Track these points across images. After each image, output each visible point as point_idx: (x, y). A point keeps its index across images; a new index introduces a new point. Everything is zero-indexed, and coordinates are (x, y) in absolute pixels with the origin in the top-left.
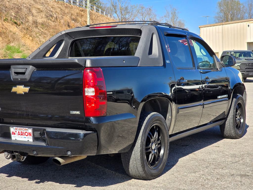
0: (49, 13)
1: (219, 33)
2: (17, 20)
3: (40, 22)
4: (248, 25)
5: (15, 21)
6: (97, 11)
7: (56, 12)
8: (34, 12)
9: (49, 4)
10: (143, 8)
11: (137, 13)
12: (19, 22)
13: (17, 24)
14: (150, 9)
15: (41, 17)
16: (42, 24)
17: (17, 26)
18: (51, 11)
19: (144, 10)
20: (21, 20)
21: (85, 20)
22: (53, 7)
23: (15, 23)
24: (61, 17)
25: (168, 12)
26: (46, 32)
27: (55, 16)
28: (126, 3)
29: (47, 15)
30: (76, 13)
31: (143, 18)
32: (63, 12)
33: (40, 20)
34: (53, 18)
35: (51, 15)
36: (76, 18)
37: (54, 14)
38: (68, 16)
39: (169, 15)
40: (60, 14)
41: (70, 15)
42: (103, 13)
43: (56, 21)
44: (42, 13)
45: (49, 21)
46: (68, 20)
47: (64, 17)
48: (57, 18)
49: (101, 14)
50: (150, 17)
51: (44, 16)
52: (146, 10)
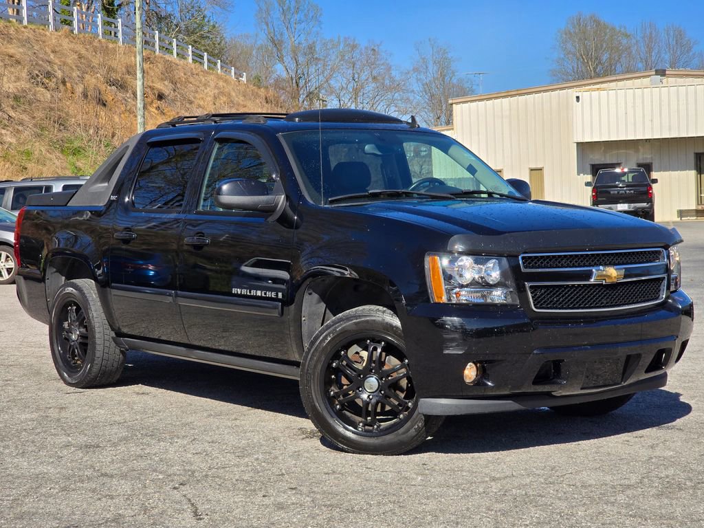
0: (41, 66)
1: (502, 117)
3: (11, 91)
4: (578, 98)
6: (196, 58)
7: (64, 63)
9: (47, 44)
10: (354, 47)
11: (340, 61)
14: (373, 50)
15: (13, 78)
16: (16, 98)
18: (49, 62)
19: (356, 54)
21: (151, 84)
22: (57, 49)
24: (78, 76)
25: (423, 59)
26: (25, 117)
27: (59, 74)
28: (308, 34)
29: (37, 72)
30: (125, 65)
31: (356, 76)
32: (84, 64)
33: (11, 86)
34: (54, 80)
35: (48, 73)
36: (122, 79)
37: (56, 68)
38: (99, 75)
39: (427, 67)
40: (73, 69)
41: (103, 71)
42: (215, 64)
43: (61, 87)
44: (20, 67)
45: (38, 89)
46: (99, 85)
47: (87, 77)
48: (67, 79)
49: (209, 68)
50: (375, 73)
51: (24, 75)
52: (361, 54)
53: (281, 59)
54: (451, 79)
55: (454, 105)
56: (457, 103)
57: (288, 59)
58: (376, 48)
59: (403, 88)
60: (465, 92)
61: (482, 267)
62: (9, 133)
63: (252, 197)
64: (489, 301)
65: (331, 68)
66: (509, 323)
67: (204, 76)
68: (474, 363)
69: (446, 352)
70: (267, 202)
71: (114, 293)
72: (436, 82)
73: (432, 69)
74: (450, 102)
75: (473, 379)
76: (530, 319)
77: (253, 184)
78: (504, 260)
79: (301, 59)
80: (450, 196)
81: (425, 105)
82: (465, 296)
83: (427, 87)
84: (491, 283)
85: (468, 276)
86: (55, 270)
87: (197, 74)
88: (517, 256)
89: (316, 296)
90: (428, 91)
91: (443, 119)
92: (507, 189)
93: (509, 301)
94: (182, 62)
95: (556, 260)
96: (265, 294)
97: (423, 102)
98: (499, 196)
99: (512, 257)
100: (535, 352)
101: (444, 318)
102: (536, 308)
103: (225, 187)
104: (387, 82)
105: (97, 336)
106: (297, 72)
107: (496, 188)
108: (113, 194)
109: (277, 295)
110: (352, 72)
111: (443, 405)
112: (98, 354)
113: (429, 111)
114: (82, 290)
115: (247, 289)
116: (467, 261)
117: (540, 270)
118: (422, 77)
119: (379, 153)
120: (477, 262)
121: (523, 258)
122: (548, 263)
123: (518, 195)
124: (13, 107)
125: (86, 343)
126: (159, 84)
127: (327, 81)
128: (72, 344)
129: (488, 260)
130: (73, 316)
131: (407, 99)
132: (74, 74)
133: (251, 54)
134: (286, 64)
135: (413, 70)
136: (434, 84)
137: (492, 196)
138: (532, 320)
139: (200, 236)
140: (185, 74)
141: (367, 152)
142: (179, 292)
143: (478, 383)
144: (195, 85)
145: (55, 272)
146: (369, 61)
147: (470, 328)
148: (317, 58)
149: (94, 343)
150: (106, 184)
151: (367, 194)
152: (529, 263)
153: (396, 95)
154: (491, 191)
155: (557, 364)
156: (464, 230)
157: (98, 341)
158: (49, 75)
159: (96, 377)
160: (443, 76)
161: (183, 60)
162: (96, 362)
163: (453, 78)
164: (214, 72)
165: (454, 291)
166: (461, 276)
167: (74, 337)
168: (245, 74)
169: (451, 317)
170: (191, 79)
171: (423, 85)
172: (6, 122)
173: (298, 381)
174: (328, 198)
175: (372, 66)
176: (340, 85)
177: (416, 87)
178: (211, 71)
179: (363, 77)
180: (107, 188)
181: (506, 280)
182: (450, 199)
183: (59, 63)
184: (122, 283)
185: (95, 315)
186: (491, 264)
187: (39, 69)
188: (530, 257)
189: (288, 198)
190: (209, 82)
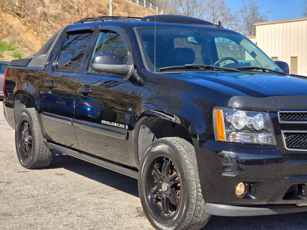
2: (20, 11)
3: (53, 14)
5: (19, 12)
6: (140, 2)
7: (79, 2)
8: (46, 2)
11: (207, 6)
12: (22, 14)
13: (20, 16)
15: (54, 8)
16: (55, 17)
17: (20, 18)
18: (72, 2)
20: (26, 12)
23: (18, 14)
24: (85, 8)
25: (245, 6)
26: (58, 26)
27: (76, 7)
29: (65, 6)
30: (107, 4)
31: (214, 13)
32: (88, 3)
33: (53, 12)
34: (74, 10)
35: (71, 6)
36: (105, 10)
37: (75, 5)
38: (94, 8)
39: (246, 10)
40: (83, 5)
41: (97, 6)
42: (149, 5)
43: (77, 13)
44: (58, 3)
45: (65, 13)
46: (94, 13)
47: (89, 9)
48: (79, 10)
49: (146, 7)
50: (223, 12)
51: (60, 7)
52: (217, 4)
53: (181, 5)
54: (257, 16)
55: (256, 26)
56: (258, 25)
57: (184, 5)
58: (224, 1)
59: (235, 19)
60: (262, 21)
61: (251, 118)
62: (50, 32)
63: (113, 65)
64: (255, 141)
65: (203, 10)
66: (269, 157)
67: (143, 10)
68: (243, 183)
69: (224, 175)
70: (122, 69)
71: (44, 117)
72: (250, 17)
73: (249, 11)
74: (255, 24)
75: (242, 193)
76: (283, 155)
77: (114, 57)
78: (267, 115)
79: (190, 5)
80: (237, 70)
81: (245, 27)
82: (239, 138)
83: (246, 19)
84: (258, 129)
85: (242, 124)
86: (20, 101)
87: (140, 9)
88: (276, 112)
89: (147, 129)
90: (246, 20)
91: (253, 33)
92: (274, 67)
93: (269, 142)
94: (133, 4)
95: (304, 116)
96: (119, 125)
97: (244, 26)
98: (268, 71)
99: (272, 112)
100: (286, 178)
101: (224, 152)
102: (288, 147)
103: (98, 59)
104: (228, 16)
105: (36, 141)
106: (188, 11)
107: (268, 66)
108: (47, 61)
109: (125, 127)
110: (212, 12)
111: (220, 209)
112: (37, 152)
113: (247, 30)
114: (30, 115)
115: (109, 121)
116: (242, 114)
117: (292, 122)
118: (244, 14)
119: (196, 42)
120: (248, 115)
121: (280, 114)
122: (298, 117)
123: (281, 71)
124: (53, 21)
125: (31, 144)
126: (122, 13)
127: (201, 15)
128: (25, 144)
129: (256, 114)
130: (26, 128)
131: (237, 24)
132: (83, 8)
133: (168, 3)
134: (183, 7)
135: (240, 11)
136: (249, 18)
137: (265, 71)
138: (284, 155)
139: (87, 87)
140: (134, 9)
141: (188, 41)
142: (75, 120)
143: (246, 196)
144: (139, 14)
145: (20, 103)
146: (220, 7)
147: (242, 158)
148: (197, 5)
149: (35, 145)
150: (45, 55)
151: (184, 66)
152: (285, 117)
153: (232, 22)
154: (264, 68)
155: (300, 187)
156: (241, 93)
157: (36, 145)
158: (71, 7)
159: (36, 164)
160: (254, 14)
161: (134, 3)
162: (35, 156)
163: (258, 15)
164: (148, 9)
165: (232, 133)
166: (237, 124)
167: (26, 140)
168: (162, 10)
169: (228, 151)
170: (137, 12)
171: (244, 18)
172: (50, 28)
173: (137, 180)
174: (159, 68)
175: (222, 9)
176: (207, 17)
177: (242, 19)
178: (147, 8)
179: (218, 14)
180: (46, 57)
181: (268, 127)
182: (237, 71)
183: (77, 2)
184: (48, 112)
185: (35, 129)
186: (258, 116)
187: (67, 4)
188: (285, 113)
189: (135, 67)
190: (145, 13)
